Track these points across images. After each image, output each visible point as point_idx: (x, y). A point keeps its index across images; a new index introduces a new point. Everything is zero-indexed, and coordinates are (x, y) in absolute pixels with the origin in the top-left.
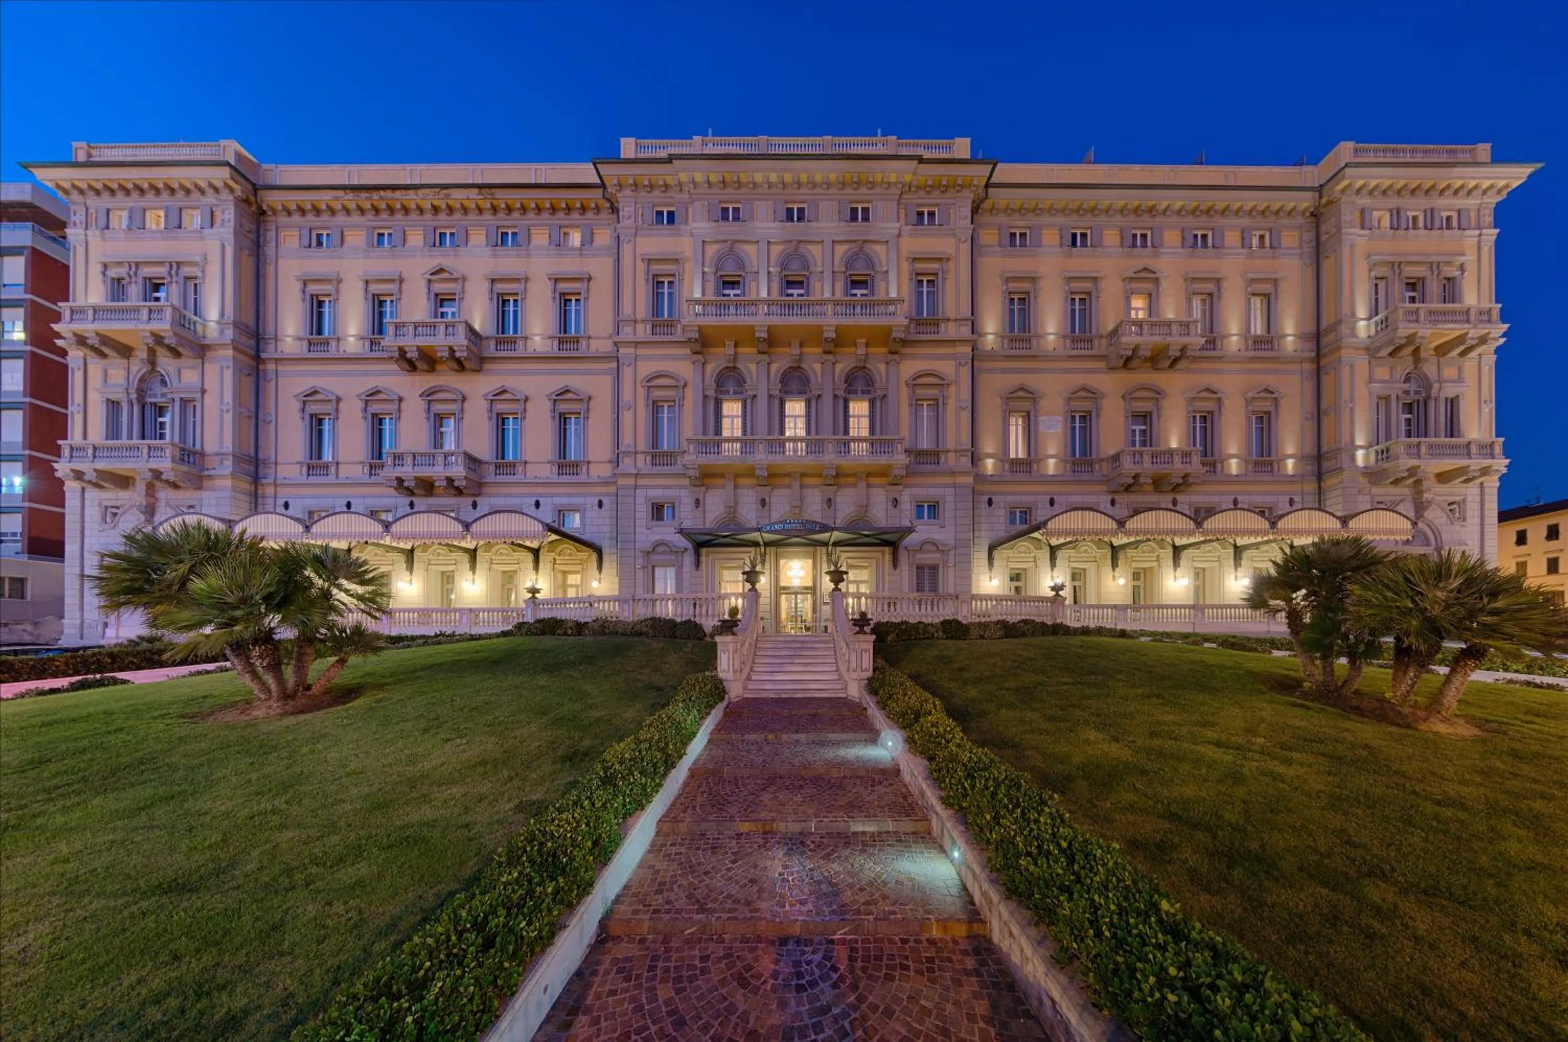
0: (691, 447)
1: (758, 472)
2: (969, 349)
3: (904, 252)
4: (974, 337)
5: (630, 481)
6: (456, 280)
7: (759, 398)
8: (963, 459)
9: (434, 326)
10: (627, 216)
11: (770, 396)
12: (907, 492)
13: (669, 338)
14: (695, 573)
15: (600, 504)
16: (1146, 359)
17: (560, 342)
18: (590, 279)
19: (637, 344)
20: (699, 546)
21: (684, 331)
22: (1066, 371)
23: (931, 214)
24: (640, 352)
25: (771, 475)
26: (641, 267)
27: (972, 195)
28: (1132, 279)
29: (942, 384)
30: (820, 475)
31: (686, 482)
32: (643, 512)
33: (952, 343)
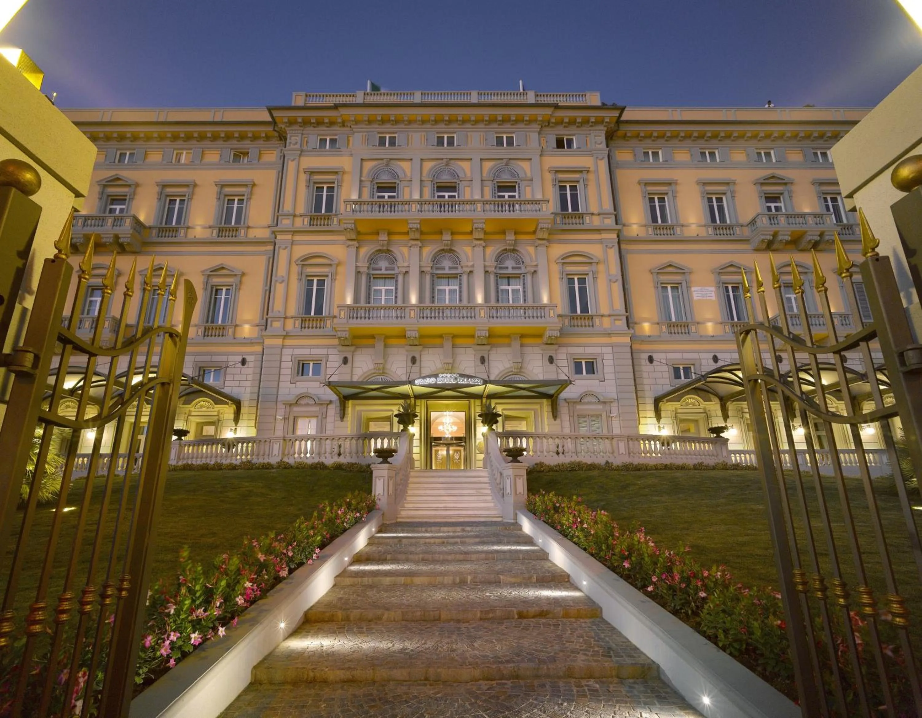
0: (342, 313)
1: (408, 334)
2: (615, 236)
3: (546, 167)
4: (619, 227)
5: (279, 342)
6: (129, 186)
7: (411, 273)
8: (618, 323)
9: (103, 219)
10: (293, 142)
11: (422, 272)
12: (564, 350)
13: (326, 228)
14: (339, 423)
15: (244, 362)
16: (788, 243)
17: (221, 230)
18: (254, 185)
19: (294, 233)
20: (345, 399)
21: (339, 221)
22: (713, 252)
23: (570, 142)
24: (297, 238)
25: (421, 337)
26: (303, 177)
27: (606, 129)
28: (762, 184)
29: (590, 261)
30: (473, 336)
31: (336, 342)
32: (288, 367)
33: (598, 231)
